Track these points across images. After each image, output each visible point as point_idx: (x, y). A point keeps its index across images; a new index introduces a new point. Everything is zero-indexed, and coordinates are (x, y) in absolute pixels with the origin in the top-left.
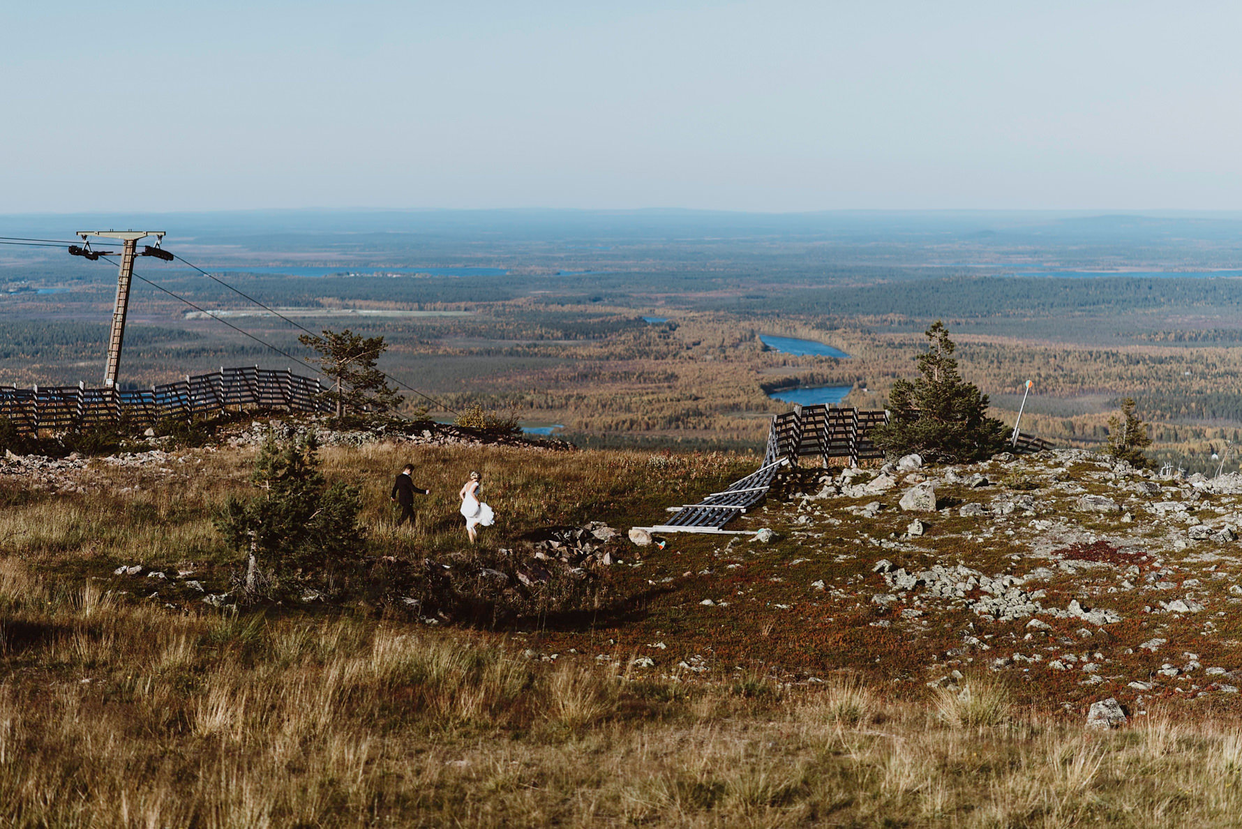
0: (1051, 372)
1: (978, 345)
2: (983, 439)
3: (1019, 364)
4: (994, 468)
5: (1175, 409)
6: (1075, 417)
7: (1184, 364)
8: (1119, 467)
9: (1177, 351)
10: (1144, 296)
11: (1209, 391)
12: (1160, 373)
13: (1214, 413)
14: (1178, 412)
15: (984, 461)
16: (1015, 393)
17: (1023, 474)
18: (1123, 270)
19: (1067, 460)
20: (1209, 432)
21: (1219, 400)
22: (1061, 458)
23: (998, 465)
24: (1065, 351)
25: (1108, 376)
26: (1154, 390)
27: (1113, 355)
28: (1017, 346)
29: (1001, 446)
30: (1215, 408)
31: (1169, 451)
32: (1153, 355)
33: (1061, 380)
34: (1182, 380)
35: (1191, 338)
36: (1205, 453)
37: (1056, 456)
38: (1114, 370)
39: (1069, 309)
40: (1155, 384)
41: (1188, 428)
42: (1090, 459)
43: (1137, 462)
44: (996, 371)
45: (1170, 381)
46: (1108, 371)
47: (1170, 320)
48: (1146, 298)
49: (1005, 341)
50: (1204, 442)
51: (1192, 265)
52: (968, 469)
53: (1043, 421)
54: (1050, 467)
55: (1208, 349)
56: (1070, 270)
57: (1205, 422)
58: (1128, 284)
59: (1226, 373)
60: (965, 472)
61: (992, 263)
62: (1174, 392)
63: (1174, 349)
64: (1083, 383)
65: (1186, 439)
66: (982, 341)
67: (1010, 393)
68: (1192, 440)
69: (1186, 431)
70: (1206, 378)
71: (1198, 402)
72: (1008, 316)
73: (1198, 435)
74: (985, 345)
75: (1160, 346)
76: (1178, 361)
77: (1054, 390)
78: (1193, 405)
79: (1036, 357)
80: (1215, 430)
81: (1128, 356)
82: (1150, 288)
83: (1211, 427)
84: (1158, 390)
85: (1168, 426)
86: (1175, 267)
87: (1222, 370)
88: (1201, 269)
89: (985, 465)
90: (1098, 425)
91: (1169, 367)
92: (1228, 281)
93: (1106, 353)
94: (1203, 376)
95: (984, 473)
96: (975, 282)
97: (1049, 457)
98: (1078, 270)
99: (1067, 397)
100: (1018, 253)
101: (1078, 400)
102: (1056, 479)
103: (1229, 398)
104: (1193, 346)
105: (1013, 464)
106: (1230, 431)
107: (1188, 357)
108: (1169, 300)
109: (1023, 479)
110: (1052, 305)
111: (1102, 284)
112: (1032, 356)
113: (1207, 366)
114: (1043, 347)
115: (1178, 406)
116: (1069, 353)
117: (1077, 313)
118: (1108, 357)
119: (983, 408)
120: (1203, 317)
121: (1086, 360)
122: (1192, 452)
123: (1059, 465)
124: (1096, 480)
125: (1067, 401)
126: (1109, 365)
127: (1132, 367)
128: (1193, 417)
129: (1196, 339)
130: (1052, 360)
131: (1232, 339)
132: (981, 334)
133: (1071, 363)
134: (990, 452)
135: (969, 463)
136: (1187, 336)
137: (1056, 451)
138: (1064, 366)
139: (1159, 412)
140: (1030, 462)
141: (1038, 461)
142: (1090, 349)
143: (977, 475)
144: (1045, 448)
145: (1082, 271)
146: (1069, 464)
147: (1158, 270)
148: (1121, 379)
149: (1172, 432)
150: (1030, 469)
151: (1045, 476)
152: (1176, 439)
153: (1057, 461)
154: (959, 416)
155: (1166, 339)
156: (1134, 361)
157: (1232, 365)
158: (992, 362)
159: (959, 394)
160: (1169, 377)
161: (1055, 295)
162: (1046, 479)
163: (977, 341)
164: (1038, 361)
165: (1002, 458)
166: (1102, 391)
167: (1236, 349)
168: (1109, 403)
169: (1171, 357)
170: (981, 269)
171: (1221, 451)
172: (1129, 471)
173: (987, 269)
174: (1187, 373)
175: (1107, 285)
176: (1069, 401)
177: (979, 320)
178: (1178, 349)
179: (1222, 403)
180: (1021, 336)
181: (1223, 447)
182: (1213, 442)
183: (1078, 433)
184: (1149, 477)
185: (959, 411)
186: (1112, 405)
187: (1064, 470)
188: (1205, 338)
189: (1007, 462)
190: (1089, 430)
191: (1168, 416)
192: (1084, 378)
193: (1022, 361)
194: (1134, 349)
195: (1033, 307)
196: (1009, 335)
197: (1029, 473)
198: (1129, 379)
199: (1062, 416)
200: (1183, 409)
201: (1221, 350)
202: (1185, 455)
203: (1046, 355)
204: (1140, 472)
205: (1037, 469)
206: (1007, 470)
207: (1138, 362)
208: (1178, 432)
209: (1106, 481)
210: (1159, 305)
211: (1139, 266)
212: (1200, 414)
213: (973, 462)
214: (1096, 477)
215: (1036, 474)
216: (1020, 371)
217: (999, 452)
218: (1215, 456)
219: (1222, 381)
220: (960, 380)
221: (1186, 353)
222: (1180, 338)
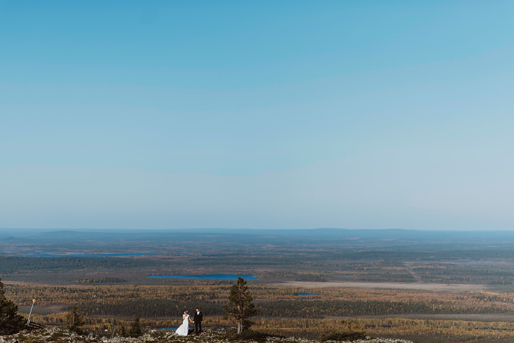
0: (38, 296)
1: (7, 285)
2: (15, 324)
3: (25, 293)
4: (20, 336)
5: (90, 311)
6: (48, 315)
7: (93, 292)
8: (73, 335)
9: (91, 287)
10: (77, 264)
11: (104, 303)
12: (83, 296)
13: (106, 312)
14: (91, 312)
15: (16, 333)
16: (23, 305)
17: (33, 338)
18: (68, 254)
19: (51, 332)
20: (104, 320)
21: (108, 307)
22: (49, 331)
23: (22, 335)
24: (44, 287)
25: (62, 297)
26: (81, 303)
27: (64, 289)
28: (24, 286)
29: (23, 327)
30: (106, 310)
31: (87, 328)
32: (81, 288)
33: (42, 299)
34: (93, 299)
35: (96, 282)
36: (102, 329)
37: (46, 331)
38: (65, 295)
39: (46, 270)
40: (81, 301)
41: (95, 319)
42: (60, 332)
43: (80, 332)
44: (15, 296)
45: (88, 299)
46: (62, 295)
47: (88, 274)
48: (78, 265)
49: (19, 283)
50: (102, 324)
51: (97, 251)
52: (9, 337)
53: (35, 317)
54: (44, 335)
55: (103, 286)
56: (47, 253)
57: (102, 316)
58: (70, 259)
59: (111, 296)
60: (8, 338)
61: (14, 251)
62: (89, 304)
63: (89, 286)
64: (52, 301)
65: (94, 323)
66: (9, 284)
67: (21, 305)
68: (97, 324)
69: (95, 320)
70: (102, 298)
71: (99, 308)
72: (20, 273)
73: (99, 322)
74: (10, 285)
75: (83, 285)
76: (91, 291)
77: (39, 304)
78: (97, 309)
79: (32, 290)
80: (106, 319)
81: (70, 289)
82: (79, 261)
83: (105, 318)
84: (83, 303)
85: (87, 318)
86: (90, 252)
87: (109, 294)
88: (100, 253)
89: (17, 335)
90: (58, 318)
91: (87, 294)
92: (111, 258)
93: (61, 288)
94: (101, 297)
95: (16, 338)
96: (6, 259)
97: (43, 331)
98: (50, 253)
99: (45, 307)
100: (25, 246)
101: (50, 308)
102: (47, 340)
103: (112, 306)
104: (97, 285)
105: (28, 334)
106: (112, 319)
107: (95, 289)
108: (87, 266)
109: (33, 341)
110: (39, 268)
111: (60, 259)
112: (30, 290)
113: (103, 293)
114: (35, 286)
115: (91, 310)
116: (46, 288)
117: (49, 272)
118: (62, 290)
119: (15, 311)
120: (101, 273)
121: (53, 291)
122: (97, 328)
123: (48, 334)
124: (63, 340)
125: (45, 308)
126: (63, 293)
127: (72, 294)
128: (97, 314)
129: (98, 282)
130: (39, 291)
131: (113, 282)
132: (9, 280)
133: (47, 292)
134: (18, 330)
135: (9, 334)
136: (94, 281)
137: (46, 329)
138: (44, 293)
139: (83, 312)
140: (36, 333)
141: (39, 333)
142: (55, 286)
143: (13, 339)
144: (41, 328)
145: (51, 254)
146: (52, 334)
147: (83, 254)
148: (68, 299)
149: (89, 321)
150: (35, 336)
151: (42, 339)
152: (91, 323)
153: (47, 332)
154: (6, 315)
155: (86, 282)
156: (72, 291)
157: (113, 292)
158: (13, 292)
159: (5, 305)
160: (87, 298)
161: (40, 264)
162: (43, 340)
163: (7, 284)
164: (33, 292)
165: (24, 332)
166: (60, 304)
167: (114, 286)
168: (62, 309)
169: (88, 290)
170: (9, 253)
171: (109, 328)
172: (76, 336)
173: (11, 253)
174: (95, 296)
175: (61, 260)
176: (46, 308)
177: (8, 274)
178: (91, 286)
179: (109, 308)
180: (26, 281)
181: (109, 326)
182: (105, 324)
183: (50, 322)
184: (85, 339)
185: (5, 313)
186: (64, 310)
187: (50, 336)
188: (102, 281)
189: (26, 334)
190: (54, 320)
191: (87, 314)
192: (52, 299)
193: (26, 292)
194: (73, 286)
195: (31, 269)
196: (21, 281)
197: (35, 338)
198: (71, 299)
199: (43, 315)
200: (93, 311)
201: (108, 286)
202: (94, 330)
203: (36, 289)
204: (81, 337)
205: (38, 336)
206: (26, 337)
207: (75, 292)
208: (91, 320)
209: (68, 340)
210: (83, 268)
211: (75, 252)
212: (100, 313)
213: (11, 334)
214: (63, 339)
215: (38, 338)
216: (25, 296)
217: (22, 330)
218: (106, 330)
219: (109, 299)
220: (6, 299)
221: (94, 288)
222: (91, 282)
